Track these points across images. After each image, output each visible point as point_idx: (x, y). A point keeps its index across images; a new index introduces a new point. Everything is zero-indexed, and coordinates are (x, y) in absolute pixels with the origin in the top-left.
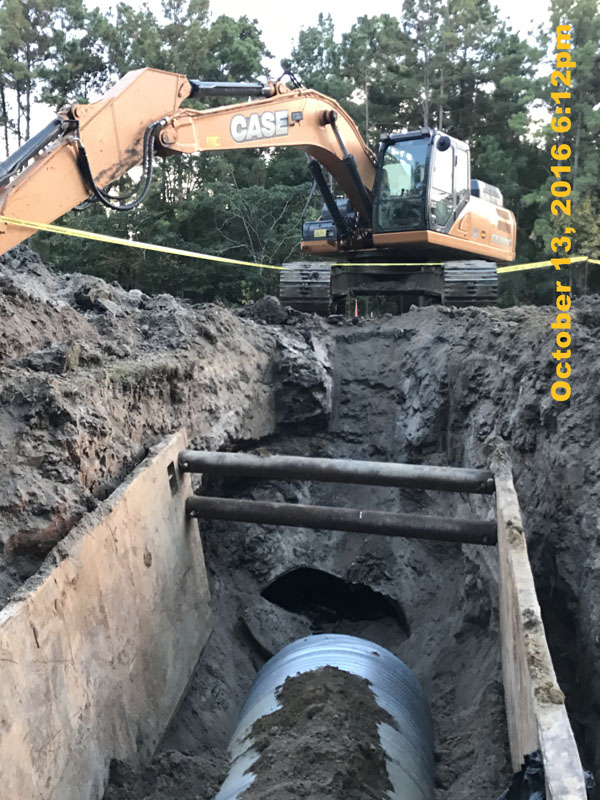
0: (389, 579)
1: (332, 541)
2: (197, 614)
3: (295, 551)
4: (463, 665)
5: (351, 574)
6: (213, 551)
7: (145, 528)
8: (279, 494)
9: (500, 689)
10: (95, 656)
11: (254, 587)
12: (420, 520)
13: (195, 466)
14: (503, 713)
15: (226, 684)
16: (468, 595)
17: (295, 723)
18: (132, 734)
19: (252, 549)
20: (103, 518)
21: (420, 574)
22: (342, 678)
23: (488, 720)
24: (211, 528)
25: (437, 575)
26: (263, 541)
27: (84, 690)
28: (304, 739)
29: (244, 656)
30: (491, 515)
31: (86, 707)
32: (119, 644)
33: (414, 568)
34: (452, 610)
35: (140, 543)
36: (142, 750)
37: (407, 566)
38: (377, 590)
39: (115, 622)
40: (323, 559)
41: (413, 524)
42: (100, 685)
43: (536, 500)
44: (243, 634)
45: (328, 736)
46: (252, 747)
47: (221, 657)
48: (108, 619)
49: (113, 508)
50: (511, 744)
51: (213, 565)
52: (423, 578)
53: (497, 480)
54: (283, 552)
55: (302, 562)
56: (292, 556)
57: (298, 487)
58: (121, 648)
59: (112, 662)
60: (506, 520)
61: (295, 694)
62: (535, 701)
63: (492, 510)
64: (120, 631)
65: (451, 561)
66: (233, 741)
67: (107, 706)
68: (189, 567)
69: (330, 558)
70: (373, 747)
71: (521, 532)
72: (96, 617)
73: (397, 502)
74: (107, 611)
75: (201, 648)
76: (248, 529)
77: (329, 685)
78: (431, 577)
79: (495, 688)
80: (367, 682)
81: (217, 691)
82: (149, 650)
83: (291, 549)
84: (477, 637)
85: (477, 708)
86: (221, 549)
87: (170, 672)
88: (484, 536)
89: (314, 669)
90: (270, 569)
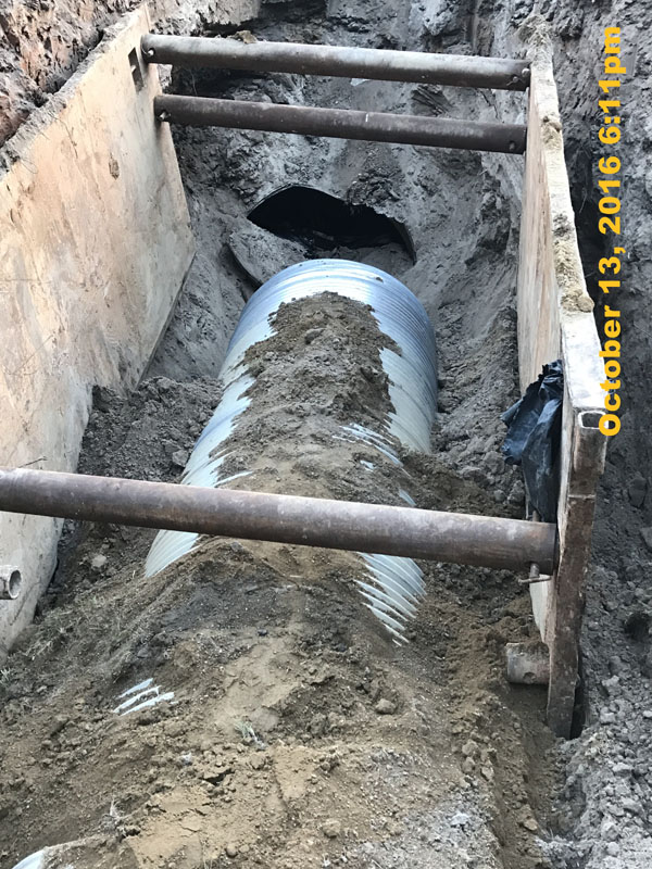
0: (395, 200)
1: (329, 156)
2: (175, 236)
3: (286, 166)
4: (473, 293)
5: (353, 193)
6: (188, 166)
7: (107, 131)
8: (265, 97)
9: (513, 316)
10: (64, 276)
11: (239, 209)
12: (437, 124)
13: (163, 55)
14: (515, 339)
15: (212, 314)
16: (485, 216)
17: (291, 349)
18: (113, 362)
19: (236, 165)
20: (56, 116)
21: (431, 194)
22: (341, 304)
23: (498, 346)
24: (186, 139)
25: (449, 194)
26: (248, 155)
27: (56, 314)
28: (301, 364)
29: (230, 285)
30: (519, 121)
31: (60, 330)
32: (91, 266)
33: (425, 187)
34: (465, 233)
35: (103, 149)
36: (125, 378)
37: (417, 185)
38: (381, 212)
39: (83, 239)
40: (319, 177)
41: (428, 129)
42: (73, 309)
43: (576, 100)
44: (229, 261)
45: (327, 360)
46: (246, 373)
47: (206, 285)
48: (75, 235)
49: (67, 103)
50: (521, 368)
51: (190, 183)
52: (434, 198)
53: (534, 70)
54: (272, 168)
55: (295, 180)
56: (283, 174)
57: (289, 89)
58: (93, 270)
59: (84, 285)
60: (542, 117)
61: (291, 320)
62: (561, 310)
63: (522, 114)
64: (90, 250)
65: (468, 176)
66: (225, 369)
67: (83, 332)
68: (163, 182)
69: (327, 175)
70: (375, 371)
71: (558, 130)
72: (60, 234)
73: (409, 108)
74: (72, 226)
75: (183, 275)
76: (229, 140)
77: (329, 311)
78: (443, 198)
79: (509, 314)
80: (370, 309)
81: (203, 320)
82: (124, 273)
83: (281, 166)
84: (491, 262)
85: (486, 335)
86: (198, 164)
87: (150, 298)
88: (511, 142)
89: (311, 294)
90: (257, 189)
